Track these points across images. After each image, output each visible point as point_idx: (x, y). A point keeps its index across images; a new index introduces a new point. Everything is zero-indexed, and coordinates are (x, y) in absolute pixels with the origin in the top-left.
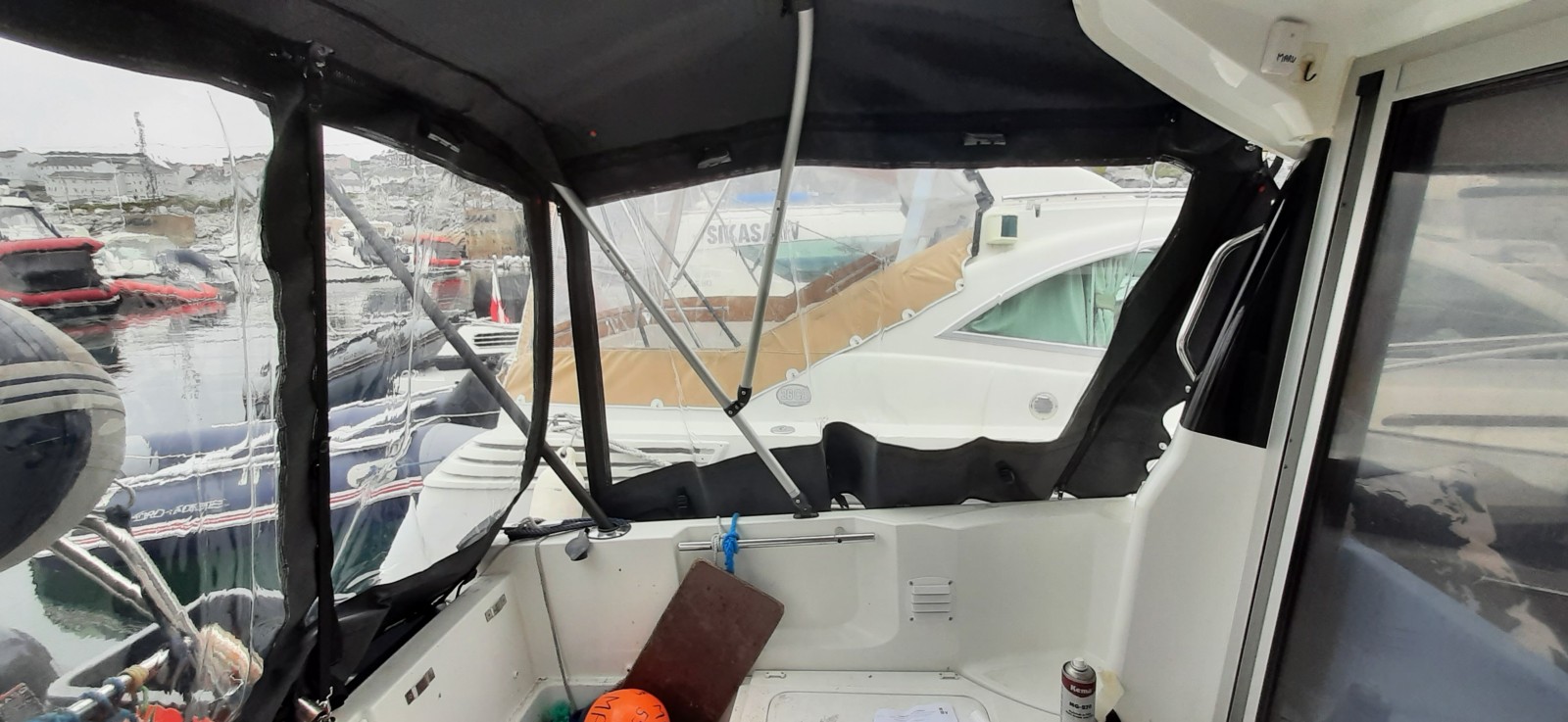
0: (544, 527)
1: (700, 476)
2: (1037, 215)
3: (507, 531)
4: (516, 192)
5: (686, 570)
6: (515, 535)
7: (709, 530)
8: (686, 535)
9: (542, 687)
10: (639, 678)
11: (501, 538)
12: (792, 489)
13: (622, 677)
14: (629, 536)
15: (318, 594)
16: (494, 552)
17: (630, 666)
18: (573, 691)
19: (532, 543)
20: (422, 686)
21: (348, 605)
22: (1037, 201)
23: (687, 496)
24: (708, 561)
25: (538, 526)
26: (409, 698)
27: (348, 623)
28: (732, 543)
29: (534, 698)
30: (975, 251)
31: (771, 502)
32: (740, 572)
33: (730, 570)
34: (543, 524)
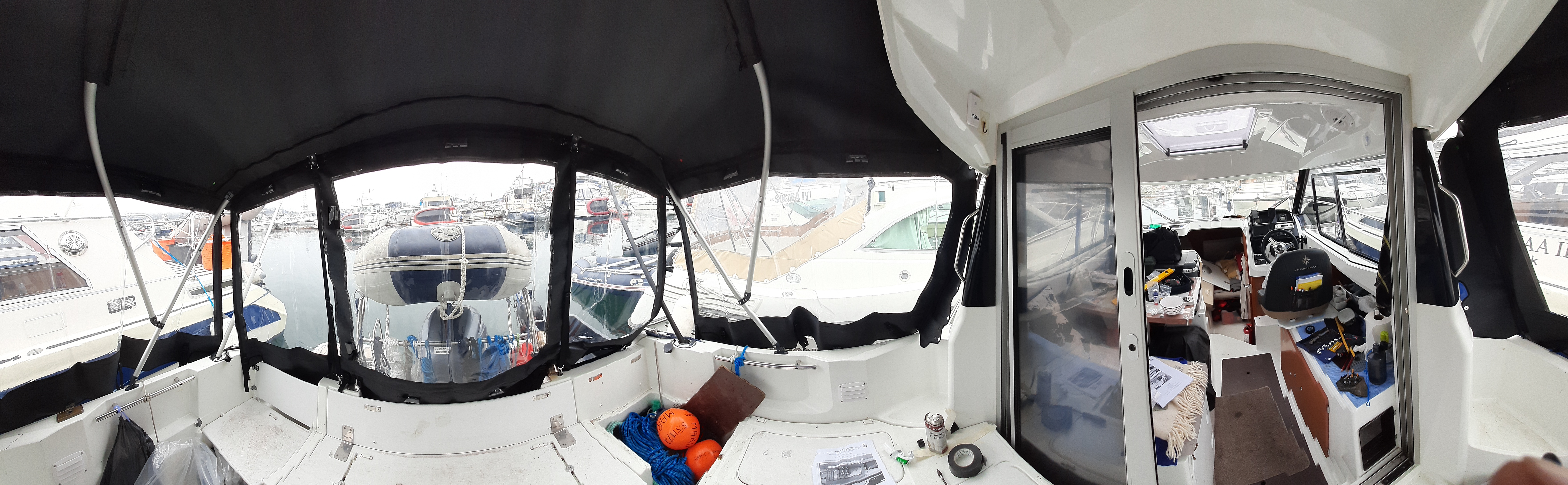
0: (660, 334)
1: (729, 326)
2: (893, 190)
3: (647, 331)
4: (653, 193)
5: (717, 370)
6: (650, 334)
7: (732, 351)
8: (721, 352)
9: (650, 392)
10: (690, 407)
11: (644, 332)
12: (773, 340)
13: (684, 402)
14: (692, 349)
15: (561, 339)
16: (640, 337)
17: (689, 399)
18: (663, 399)
19: (654, 339)
20: (596, 378)
21: (574, 344)
22: (892, 184)
23: (725, 332)
24: (726, 368)
25: (657, 333)
26: (590, 380)
27: (571, 349)
28: (740, 361)
29: (646, 395)
30: (869, 209)
31: (763, 343)
32: (742, 376)
33: (738, 374)
34: (660, 333)
